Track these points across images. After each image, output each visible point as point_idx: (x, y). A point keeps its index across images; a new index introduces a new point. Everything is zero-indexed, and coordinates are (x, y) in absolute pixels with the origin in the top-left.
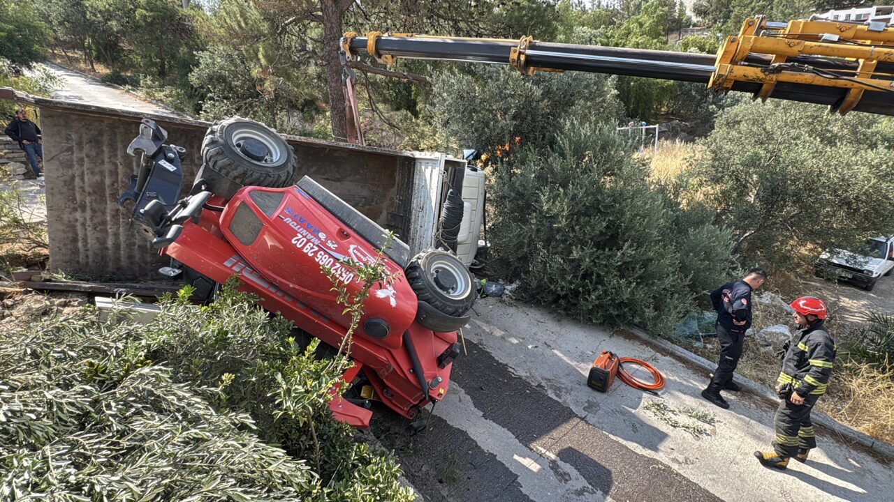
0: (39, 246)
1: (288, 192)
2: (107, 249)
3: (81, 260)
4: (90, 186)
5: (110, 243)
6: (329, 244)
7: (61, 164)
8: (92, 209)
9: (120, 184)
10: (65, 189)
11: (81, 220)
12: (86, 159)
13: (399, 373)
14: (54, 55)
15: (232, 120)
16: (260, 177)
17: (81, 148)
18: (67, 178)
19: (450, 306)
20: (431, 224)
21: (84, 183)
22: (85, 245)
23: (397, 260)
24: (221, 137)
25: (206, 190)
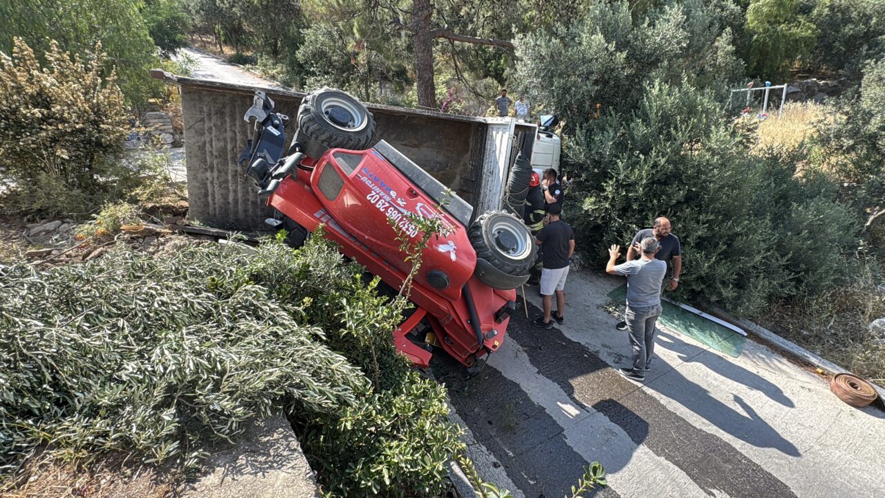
0: (182, 199)
1: (365, 154)
2: (229, 203)
3: (210, 212)
4: (216, 151)
5: (231, 199)
6: (399, 201)
7: (196, 132)
8: (218, 170)
9: (238, 149)
10: (199, 154)
11: (210, 178)
12: (214, 128)
13: (458, 322)
14: (194, 41)
15: (322, 91)
16: (343, 141)
17: (210, 119)
18: (201, 144)
19: (508, 265)
20: (499, 188)
21: (212, 147)
22: (213, 200)
23: (460, 219)
24: (312, 105)
25: (299, 151)
